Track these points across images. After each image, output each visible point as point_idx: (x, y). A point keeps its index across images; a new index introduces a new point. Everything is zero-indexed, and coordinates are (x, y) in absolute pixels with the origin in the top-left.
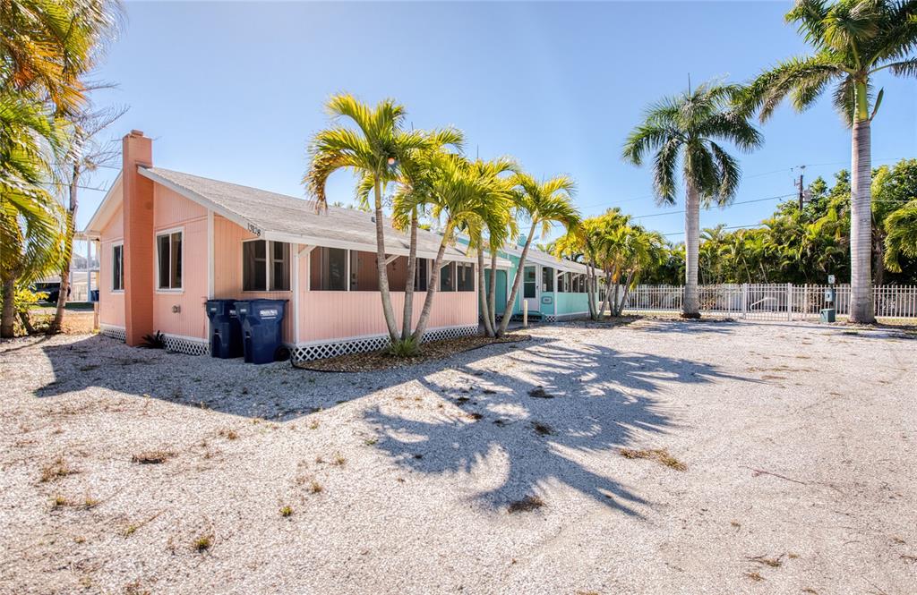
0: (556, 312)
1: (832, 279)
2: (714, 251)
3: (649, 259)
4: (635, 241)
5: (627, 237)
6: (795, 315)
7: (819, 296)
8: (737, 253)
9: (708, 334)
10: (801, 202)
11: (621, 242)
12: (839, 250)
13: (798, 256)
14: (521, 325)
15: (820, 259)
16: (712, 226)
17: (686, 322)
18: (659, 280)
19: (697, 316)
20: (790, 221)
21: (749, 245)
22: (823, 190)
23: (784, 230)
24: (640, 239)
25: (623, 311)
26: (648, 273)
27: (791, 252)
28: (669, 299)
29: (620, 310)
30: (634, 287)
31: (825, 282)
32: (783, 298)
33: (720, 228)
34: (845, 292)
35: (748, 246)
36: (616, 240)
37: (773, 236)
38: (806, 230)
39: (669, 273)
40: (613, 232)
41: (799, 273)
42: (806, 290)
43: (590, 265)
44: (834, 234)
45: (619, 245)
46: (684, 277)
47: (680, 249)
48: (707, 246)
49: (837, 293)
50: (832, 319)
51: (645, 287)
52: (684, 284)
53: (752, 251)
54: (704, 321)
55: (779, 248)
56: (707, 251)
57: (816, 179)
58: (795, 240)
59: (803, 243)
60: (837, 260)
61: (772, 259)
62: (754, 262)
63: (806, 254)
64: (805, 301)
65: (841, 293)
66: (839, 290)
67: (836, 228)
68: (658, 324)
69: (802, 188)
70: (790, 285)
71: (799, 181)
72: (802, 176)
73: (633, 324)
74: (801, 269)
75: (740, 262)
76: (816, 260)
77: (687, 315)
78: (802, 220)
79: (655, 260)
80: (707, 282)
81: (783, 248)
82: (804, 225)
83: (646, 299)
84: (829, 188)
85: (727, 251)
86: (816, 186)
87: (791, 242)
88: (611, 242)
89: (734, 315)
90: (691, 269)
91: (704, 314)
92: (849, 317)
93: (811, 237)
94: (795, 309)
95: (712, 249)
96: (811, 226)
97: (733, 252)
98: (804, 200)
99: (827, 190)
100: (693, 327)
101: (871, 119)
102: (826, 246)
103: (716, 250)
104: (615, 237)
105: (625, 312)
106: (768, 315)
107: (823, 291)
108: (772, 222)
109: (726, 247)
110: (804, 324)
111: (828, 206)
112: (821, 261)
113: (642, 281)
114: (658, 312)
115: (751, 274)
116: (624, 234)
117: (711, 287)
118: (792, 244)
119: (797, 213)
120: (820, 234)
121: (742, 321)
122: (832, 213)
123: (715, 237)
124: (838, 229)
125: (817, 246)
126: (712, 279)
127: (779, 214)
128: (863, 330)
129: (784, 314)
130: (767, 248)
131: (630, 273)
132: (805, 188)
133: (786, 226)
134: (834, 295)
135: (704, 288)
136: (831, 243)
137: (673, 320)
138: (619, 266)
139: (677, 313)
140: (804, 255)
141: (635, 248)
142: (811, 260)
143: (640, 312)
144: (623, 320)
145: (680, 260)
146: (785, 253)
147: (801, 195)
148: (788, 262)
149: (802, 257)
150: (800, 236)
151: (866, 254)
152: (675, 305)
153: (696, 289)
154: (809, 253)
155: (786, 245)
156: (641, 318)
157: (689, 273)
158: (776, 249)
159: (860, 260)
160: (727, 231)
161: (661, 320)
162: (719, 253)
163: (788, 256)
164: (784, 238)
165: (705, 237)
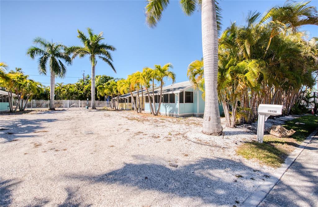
1: (88, 99)
2: (60, 90)
3: (36, 91)
4: (31, 85)
5: (28, 84)
6: (81, 108)
8: (67, 91)
9: (57, 114)
11: (25, 85)
16: (60, 83)
17: (50, 111)
18: (40, 98)
19: (54, 109)
20: (81, 84)
21: (70, 89)
22: (89, 77)
23: (80, 86)
24: (33, 85)
25: (25, 109)
26: (35, 96)
27: (81, 92)
28: (44, 104)
29: (24, 109)
30: (30, 100)
32: (78, 104)
33: (62, 83)
34: (90, 102)
36: (23, 84)
37: (77, 87)
39: (45, 96)
40: (21, 81)
41: (82, 98)
42: (83, 102)
43: (10, 92)
45: (24, 86)
46: (50, 98)
47: (48, 88)
48: (58, 88)
50: (88, 108)
51: (34, 101)
52: (50, 100)
53: (71, 91)
54: (56, 111)
55: (78, 91)
56: (58, 90)
59: (84, 90)
61: (76, 94)
62: (72, 94)
64: (83, 104)
68: (41, 112)
69: (84, 76)
70: (79, 100)
72: (84, 73)
73: (30, 113)
74: (83, 97)
75: (68, 94)
76: (86, 95)
77: (51, 109)
78: (84, 84)
79: (39, 91)
80: (58, 99)
82: (84, 86)
83: (35, 105)
85: (64, 90)
86: (87, 76)
88: (21, 85)
89: (65, 109)
90: (52, 95)
91: (56, 109)
92: (91, 108)
94: (81, 107)
95: (60, 89)
96: (86, 86)
97: (66, 91)
98: (84, 79)
100: (53, 112)
102: (89, 91)
103: (61, 90)
104: (23, 83)
105: (26, 109)
106: (75, 108)
107: (86, 102)
108: (77, 83)
109: (64, 89)
110: (82, 110)
111: (90, 82)
113: (33, 98)
114: (40, 109)
115: (71, 98)
116: (26, 82)
117: (59, 101)
119: (83, 82)
120: (87, 88)
121: (68, 110)
123: (60, 86)
125: (87, 91)
126: (60, 98)
127: (79, 81)
128: (94, 110)
129: (78, 108)
130: (75, 90)
131: (28, 95)
134: (88, 103)
135: (56, 101)
137: (46, 111)
138: (23, 93)
139: (47, 109)
140: (84, 93)
141: (31, 88)
143: (33, 109)
144: (25, 112)
145: (48, 92)
146: (80, 92)
148: (80, 95)
150: (83, 88)
151: (94, 94)
152: (47, 106)
153: (54, 102)
155: (80, 90)
156: (34, 111)
157: (51, 96)
159: (93, 95)
160: (64, 85)
161: (41, 111)
162: (62, 91)
163: (80, 93)
164: (79, 88)
165: (57, 85)
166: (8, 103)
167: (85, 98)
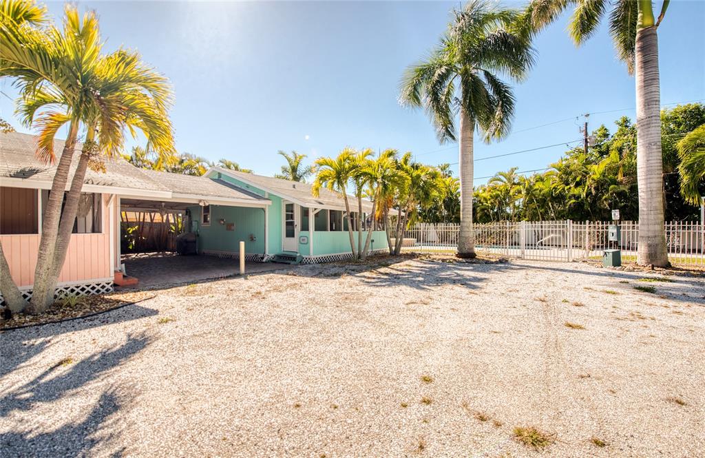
0: (312, 254)
1: (616, 214)
2: (507, 192)
7: (602, 234)
8: (527, 193)
10: (586, 147)
12: (622, 188)
13: (584, 195)
14: (237, 272)
15: (604, 198)
16: (507, 169)
19: (471, 256)
20: (576, 163)
21: (539, 185)
22: (606, 135)
23: (571, 172)
27: (576, 191)
31: (608, 219)
34: (631, 230)
35: (536, 187)
37: (560, 178)
38: (590, 170)
41: (583, 212)
42: (587, 228)
44: (617, 174)
48: (502, 188)
49: (622, 230)
52: (458, 222)
53: (540, 191)
55: (566, 188)
56: (501, 192)
57: (600, 127)
58: (581, 180)
59: (588, 183)
60: (620, 199)
61: (560, 198)
62: (543, 202)
63: (591, 193)
64: (587, 239)
65: (626, 230)
66: (624, 228)
67: (619, 168)
69: (586, 134)
70: (569, 222)
71: (584, 128)
72: (586, 124)
74: (587, 207)
75: (531, 201)
76: (600, 198)
77: (461, 255)
78: (588, 162)
81: (570, 188)
82: (589, 166)
84: (612, 134)
85: (519, 192)
86: (599, 133)
87: (577, 182)
89: (512, 254)
90: (465, 206)
93: (595, 177)
95: (506, 190)
96: (595, 168)
97: (524, 193)
98: (589, 145)
99: (610, 136)
101: (658, 25)
102: (609, 185)
103: (509, 191)
105: (406, 250)
107: (607, 228)
108: (560, 165)
109: (518, 187)
111: (611, 148)
112: (606, 199)
114: (443, 249)
115: (541, 213)
118: (578, 185)
119: (582, 157)
120: (603, 174)
122: (614, 155)
123: (509, 180)
124: (621, 169)
125: (601, 185)
127: (566, 159)
129: (563, 253)
130: (555, 188)
132: (590, 134)
133: (572, 168)
134: (619, 233)
135: (476, 227)
136: (614, 182)
140: (589, 193)
142: (596, 199)
143: (424, 249)
146: (571, 193)
147: (586, 140)
148: (574, 201)
149: (587, 196)
150: (585, 176)
153: (471, 227)
154: (593, 192)
155: (572, 185)
158: (564, 189)
160: (519, 174)
162: (511, 194)
163: (574, 195)
164: (570, 179)
165: (500, 180)
166: (348, 232)
167: (594, 212)
